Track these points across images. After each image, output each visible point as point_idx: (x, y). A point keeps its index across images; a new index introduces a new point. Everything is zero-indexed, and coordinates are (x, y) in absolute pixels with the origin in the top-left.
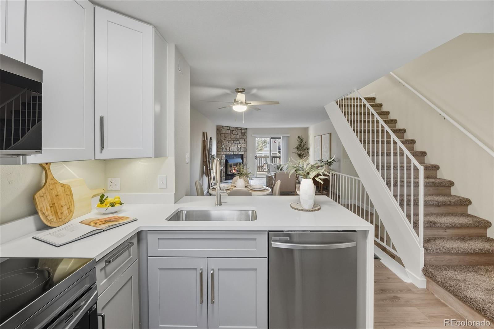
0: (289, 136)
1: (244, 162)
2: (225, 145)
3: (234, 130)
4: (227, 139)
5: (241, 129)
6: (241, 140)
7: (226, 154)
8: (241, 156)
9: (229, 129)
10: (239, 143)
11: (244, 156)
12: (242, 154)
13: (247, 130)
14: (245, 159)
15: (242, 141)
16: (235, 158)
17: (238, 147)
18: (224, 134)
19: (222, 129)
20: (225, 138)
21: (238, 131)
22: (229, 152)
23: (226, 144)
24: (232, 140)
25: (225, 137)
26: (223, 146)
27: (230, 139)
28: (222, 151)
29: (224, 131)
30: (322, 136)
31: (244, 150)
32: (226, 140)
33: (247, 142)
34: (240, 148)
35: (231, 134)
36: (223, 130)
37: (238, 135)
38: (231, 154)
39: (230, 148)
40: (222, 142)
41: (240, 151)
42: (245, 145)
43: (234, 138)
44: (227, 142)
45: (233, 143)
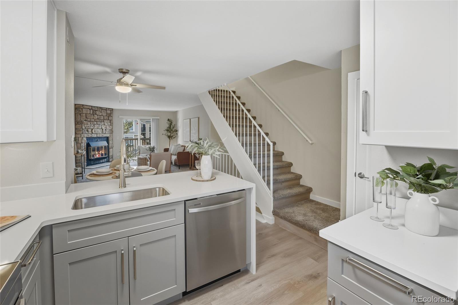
0: (158, 119)
1: (110, 145)
2: (86, 126)
3: (97, 111)
4: (89, 120)
5: (106, 109)
6: (107, 121)
7: (88, 136)
8: (106, 139)
9: (92, 109)
10: (104, 125)
11: (109, 139)
12: (107, 136)
13: (112, 110)
14: (110, 142)
15: (107, 123)
16: (99, 141)
17: (103, 128)
18: (85, 114)
19: (82, 109)
20: (87, 119)
21: (102, 111)
22: (91, 134)
23: (88, 125)
24: (95, 121)
26: (84, 128)
27: (92, 120)
28: (83, 133)
29: (84, 111)
30: (191, 119)
31: (109, 132)
32: (87, 121)
33: (113, 123)
34: (105, 129)
35: (93, 115)
36: (83, 109)
37: (102, 115)
38: (94, 136)
39: (92, 129)
40: (82, 123)
41: (105, 133)
42: (110, 126)
43: (98, 119)
44: (89, 123)
45: (97, 124)
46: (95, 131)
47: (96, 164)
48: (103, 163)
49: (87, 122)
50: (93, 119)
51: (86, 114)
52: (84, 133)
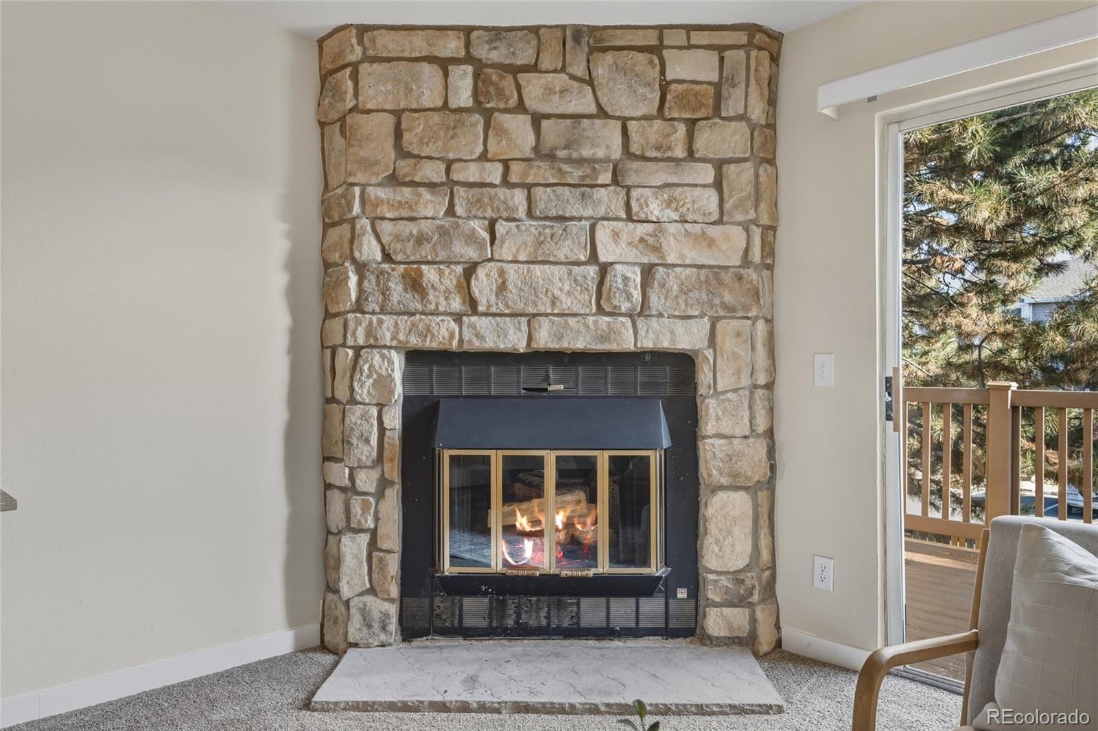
2: (398, 238)
3: (534, 68)
4: (433, 171)
5: (648, 40)
6: (661, 174)
7: (414, 342)
9: (464, 59)
10: (630, 218)
11: (704, 377)
12: (666, 345)
14: (721, 417)
15: (665, 193)
17: (607, 255)
18: (390, 120)
19: (355, 66)
20: (404, 167)
21: (601, 71)
22: (458, 318)
23: (413, 228)
24: (506, 182)
25: (402, 152)
26: (372, 251)
27: (472, 173)
28: (359, 308)
31: (702, 294)
32: (413, 185)
34: (648, 272)
35: (488, 115)
36: (364, 68)
37: (602, 113)
38: (491, 343)
39: (470, 270)
40: (353, 207)
42: (714, 231)
43: (542, 153)
44: (431, 206)
45: (530, 214)
46: (502, 288)
47: (522, 632)
48: (606, 633)
49: (407, 191)
50: (484, 157)
51: (398, 114)
52: (373, 306)
